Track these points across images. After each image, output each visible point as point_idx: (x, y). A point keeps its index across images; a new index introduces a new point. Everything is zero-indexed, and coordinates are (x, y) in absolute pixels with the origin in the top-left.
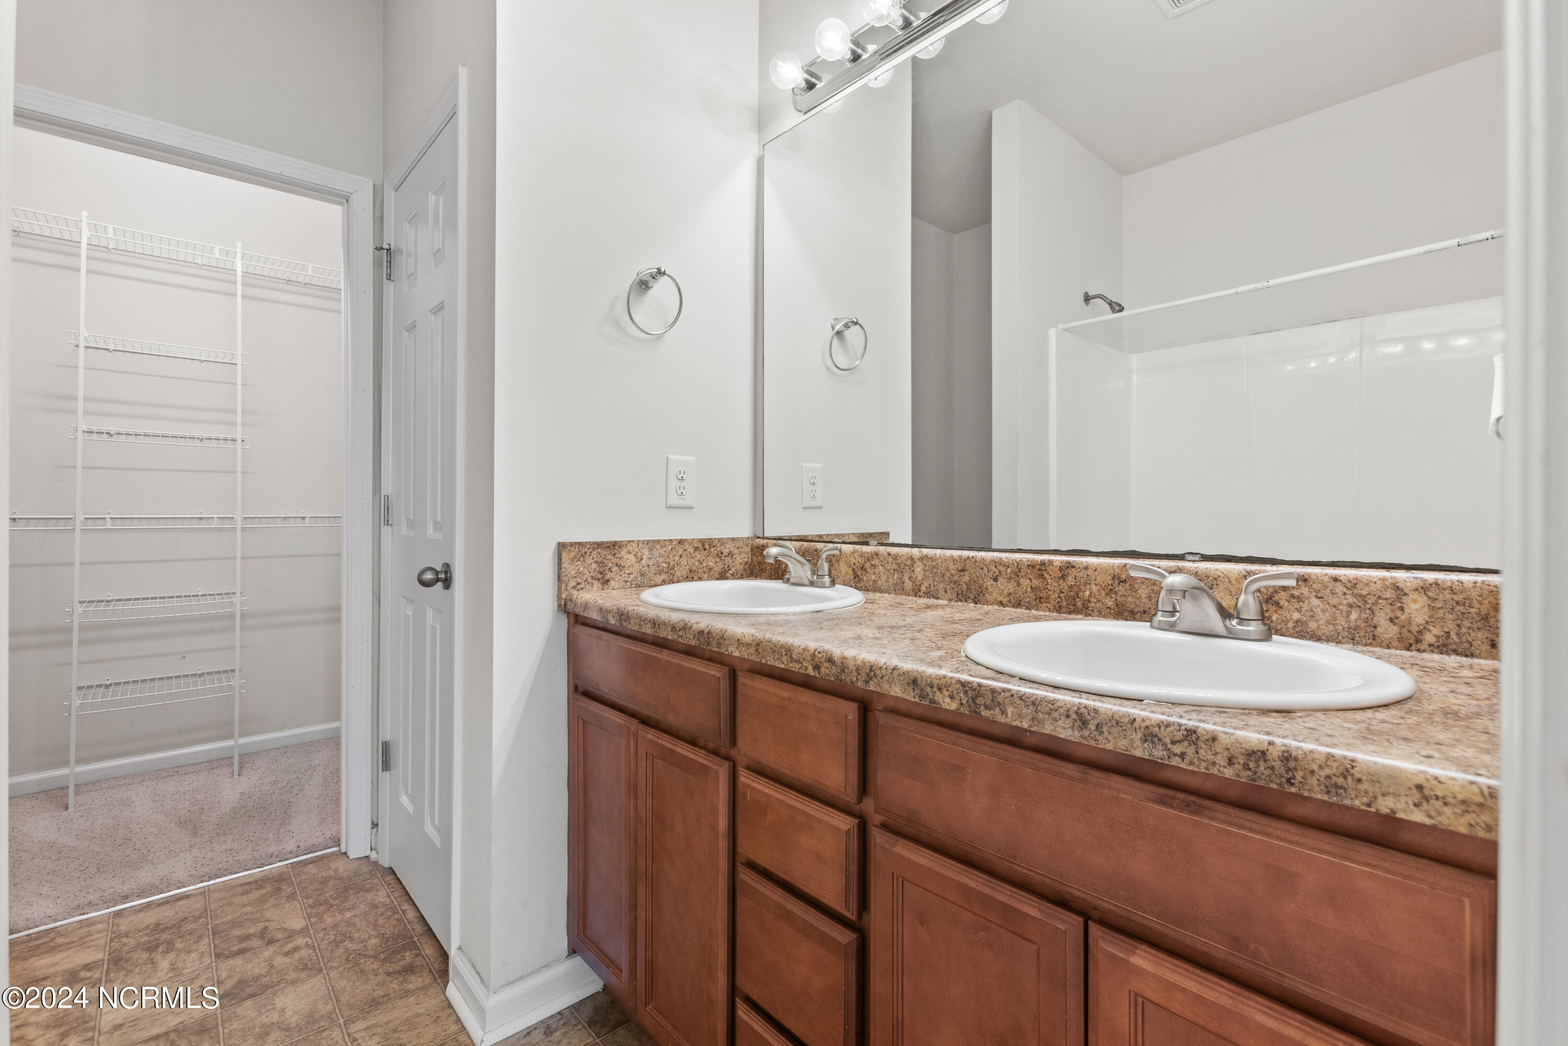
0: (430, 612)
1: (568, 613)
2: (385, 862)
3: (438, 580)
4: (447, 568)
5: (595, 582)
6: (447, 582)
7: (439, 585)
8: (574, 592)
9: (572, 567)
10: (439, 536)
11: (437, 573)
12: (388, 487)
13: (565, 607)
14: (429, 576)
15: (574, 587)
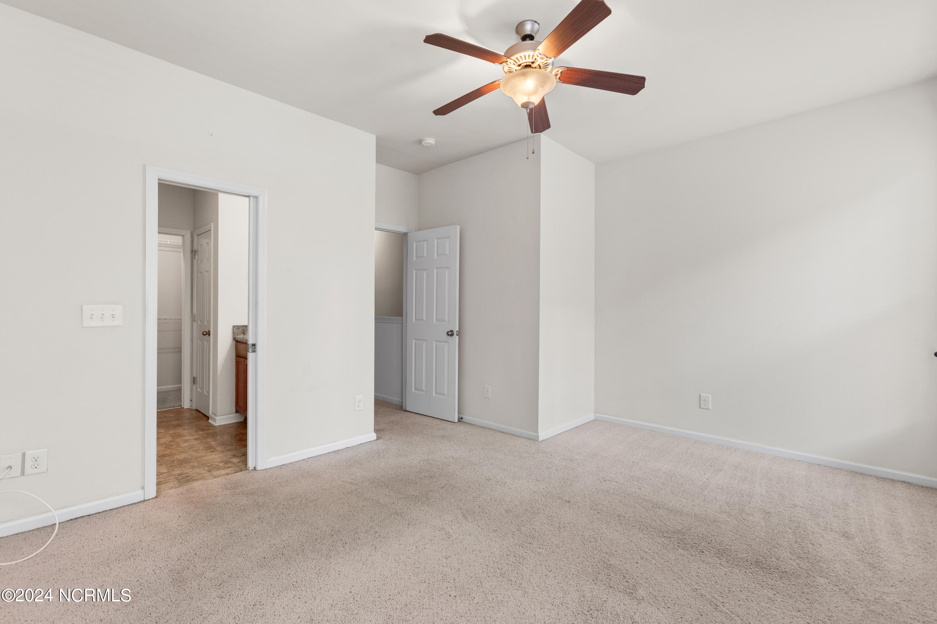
0: (206, 342)
1: (235, 340)
2: (194, 408)
3: (207, 334)
4: (209, 331)
5: (242, 334)
6: (209, 335)
7: (207, 335)
8: (236, 336)
9: (236, 331)
10: (208, 324)
11: (207, 332)
12: (195, 311)
13: (234, 339)
14: (205, 333)
15: (237, 335)
